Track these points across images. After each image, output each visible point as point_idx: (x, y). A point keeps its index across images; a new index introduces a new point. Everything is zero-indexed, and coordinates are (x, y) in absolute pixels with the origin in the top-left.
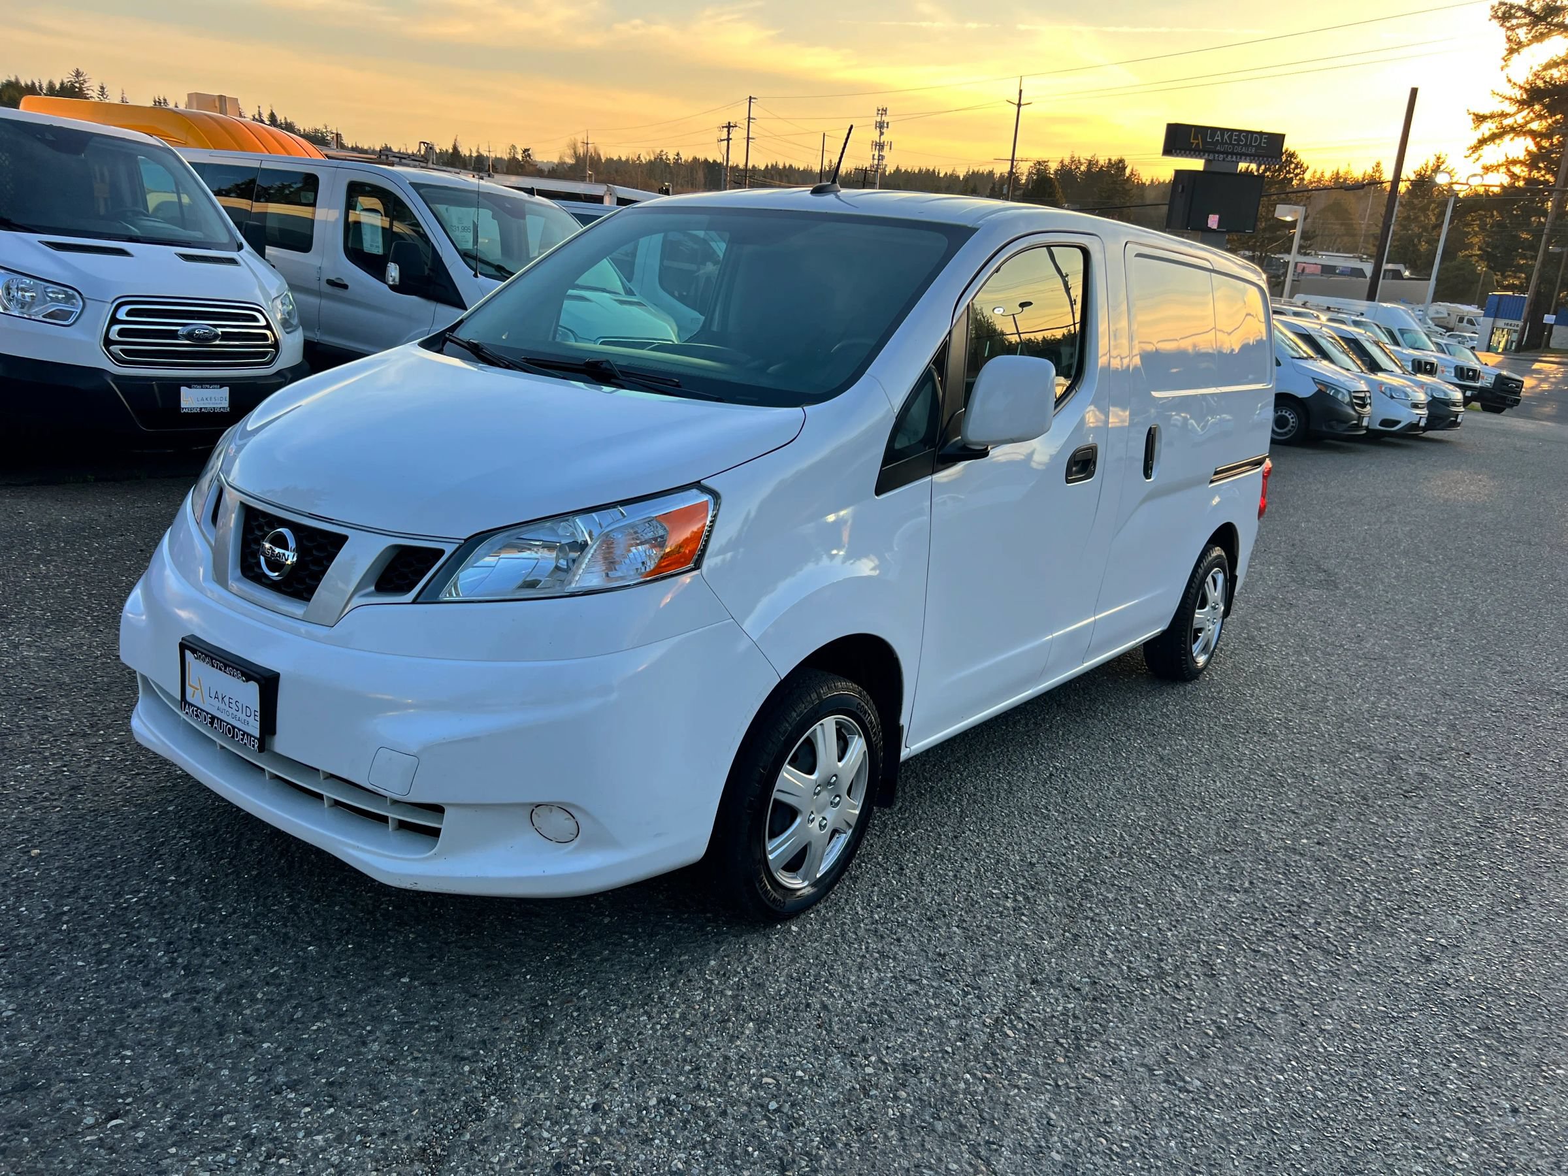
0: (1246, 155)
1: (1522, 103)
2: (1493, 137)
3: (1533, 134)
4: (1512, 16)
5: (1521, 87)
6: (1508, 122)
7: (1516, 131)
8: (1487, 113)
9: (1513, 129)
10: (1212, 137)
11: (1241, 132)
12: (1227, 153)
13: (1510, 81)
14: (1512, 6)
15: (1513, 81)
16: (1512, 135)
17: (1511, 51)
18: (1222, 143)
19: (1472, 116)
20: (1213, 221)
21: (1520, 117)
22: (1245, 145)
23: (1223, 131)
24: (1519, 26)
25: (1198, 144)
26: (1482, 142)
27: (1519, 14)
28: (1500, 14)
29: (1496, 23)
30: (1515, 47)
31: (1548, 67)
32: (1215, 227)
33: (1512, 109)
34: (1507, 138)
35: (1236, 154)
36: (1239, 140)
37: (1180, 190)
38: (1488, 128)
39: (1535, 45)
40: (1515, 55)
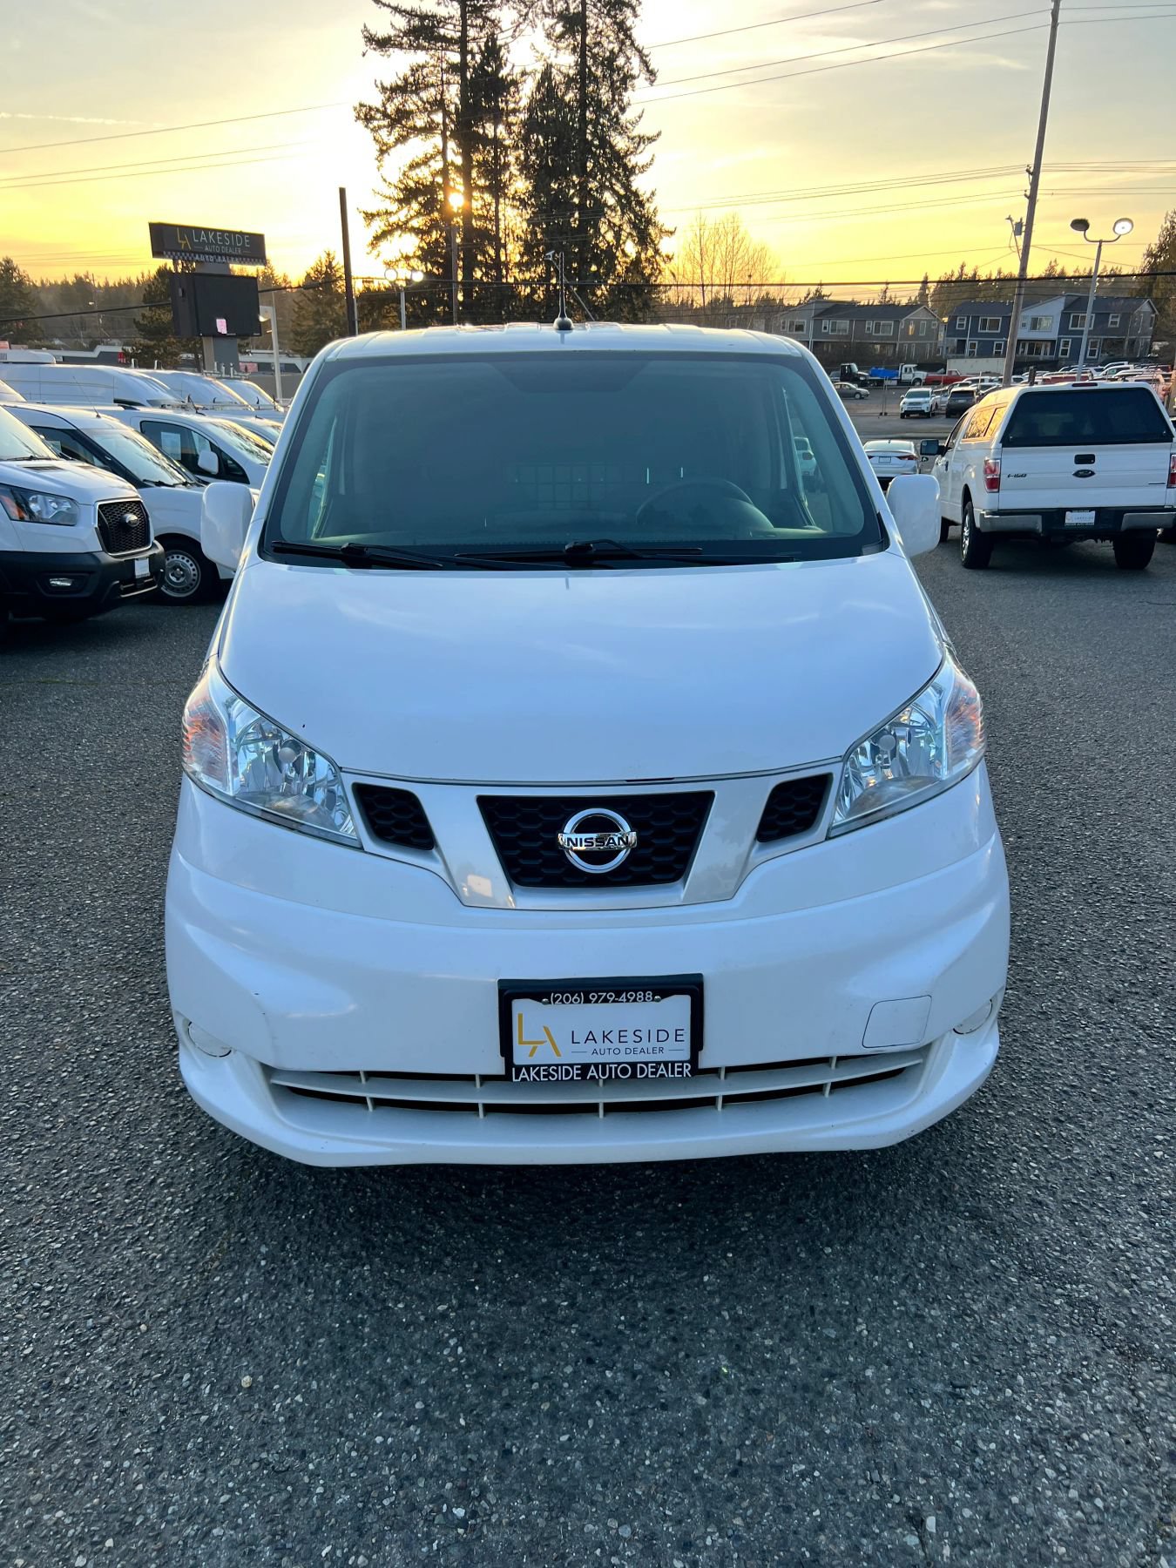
0: (235, 256)
1: (400, 201)
2: (384, 235)
3: (417, 231)
4: (373, 118)
5: (396, 187)
6: (393, 219)
7: (402, 227)
8: (375, 212)
9: (399, 227)
10: (198, 237)
11: (223, 232)
12: (217, 254)
13: (385, 180)
14: (371, 109)
15: (388, 180)
16: (399, 232)
17: (382, 152)
18: (210, 244)
19: (364, 215)
20: (221, 326)
21: (402, 216)
22: (230, 245)
23: (207, 231)
24: (380, 127)
25: (186, 245)
26: (378, 238)
27: (378, 116)
28: (362, 115)
29: (361, 124)
30: (384, 151)
31: (412, 167)
32: (224, 331)
33: (394, 207)
34: (397, 233)
35: (226, 255)
36: (223, 240)
37: (181, 294)
38: (378, 225)
39: (399, 146)
40: (386, 155)
